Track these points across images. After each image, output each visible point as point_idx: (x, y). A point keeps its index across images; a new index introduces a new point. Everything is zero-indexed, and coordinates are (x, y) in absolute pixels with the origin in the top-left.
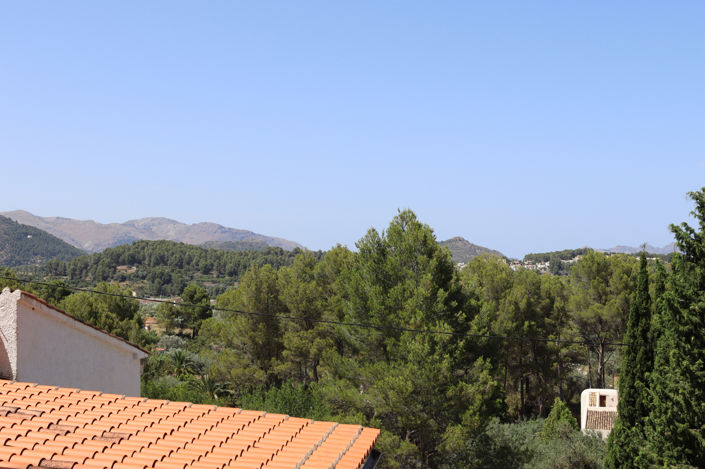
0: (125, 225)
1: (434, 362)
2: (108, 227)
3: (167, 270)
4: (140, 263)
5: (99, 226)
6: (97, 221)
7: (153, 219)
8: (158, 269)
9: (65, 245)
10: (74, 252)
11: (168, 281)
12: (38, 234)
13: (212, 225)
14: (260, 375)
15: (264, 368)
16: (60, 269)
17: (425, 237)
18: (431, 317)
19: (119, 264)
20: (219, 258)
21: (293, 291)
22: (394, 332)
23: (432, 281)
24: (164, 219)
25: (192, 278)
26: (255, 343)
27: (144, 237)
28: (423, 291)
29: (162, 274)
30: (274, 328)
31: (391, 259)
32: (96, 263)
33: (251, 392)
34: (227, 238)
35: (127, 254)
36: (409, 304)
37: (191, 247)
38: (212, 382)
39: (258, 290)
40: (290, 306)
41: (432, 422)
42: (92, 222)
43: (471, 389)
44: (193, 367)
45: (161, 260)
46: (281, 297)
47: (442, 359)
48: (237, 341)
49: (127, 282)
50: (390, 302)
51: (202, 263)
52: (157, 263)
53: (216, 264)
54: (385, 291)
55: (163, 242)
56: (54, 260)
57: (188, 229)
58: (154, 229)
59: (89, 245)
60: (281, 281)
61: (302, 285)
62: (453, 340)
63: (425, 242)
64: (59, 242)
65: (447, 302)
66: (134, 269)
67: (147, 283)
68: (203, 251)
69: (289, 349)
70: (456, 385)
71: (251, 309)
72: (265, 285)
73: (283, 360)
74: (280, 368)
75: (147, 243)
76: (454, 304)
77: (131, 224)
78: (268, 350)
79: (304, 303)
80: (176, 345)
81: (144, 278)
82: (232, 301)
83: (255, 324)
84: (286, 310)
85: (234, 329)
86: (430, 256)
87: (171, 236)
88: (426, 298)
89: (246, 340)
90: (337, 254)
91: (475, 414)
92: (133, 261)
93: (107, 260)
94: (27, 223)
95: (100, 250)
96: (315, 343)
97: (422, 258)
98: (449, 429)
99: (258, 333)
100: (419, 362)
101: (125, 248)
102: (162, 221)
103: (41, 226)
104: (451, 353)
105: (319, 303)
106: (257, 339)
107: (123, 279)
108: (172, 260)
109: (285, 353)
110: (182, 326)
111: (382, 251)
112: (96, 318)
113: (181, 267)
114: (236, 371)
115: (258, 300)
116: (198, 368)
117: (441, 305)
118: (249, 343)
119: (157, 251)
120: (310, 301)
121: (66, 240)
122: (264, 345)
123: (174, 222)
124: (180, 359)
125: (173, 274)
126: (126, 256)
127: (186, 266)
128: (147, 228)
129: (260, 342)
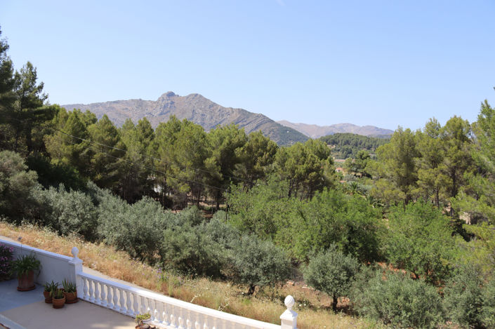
0: (331, 127)
2: (323, 128)
3: (350, 147)
4: (337, 143)
5: (319, 127)
6: (318, 125)
7: (344, 124)
8: (346, 147)
9: (303, 136)
11: (350, 152)
12: (291, 130)
13: (372, 127)
14: (402, 195)
15: (405, 191)
19: (327, 143)
20: (375, 142)
21: (425, 144)
26: (400, 176)
27: (339, 132)
29: (347, 149)
30: (411, 166)
33: (396, 205)
34: (379, 133)
35: (331, 139)
37: (362, 137)
38: (372, 198)
40: (423, 153)
42: (315, 125)
44: (361, 191)
45: (347, 143)
46: (416, 148)
48: (388, 174)
52: (345, 144)
53: (374, 145)
55: (348, 134)
57: (360, 129)
58: (344, 129)
59: (315, 136)
61: (431, 140)
64: (301, 134)
66: (335, 146)
67: (340, 153)
68: (368, 139)
69: (421, 180)
71: (397, 154)
72: (406, 140)
73: (418, 186)
74: (414, 191)
75: (340, 134)
77: (334, 126)
78: (407, 180)
79: (432, 151)
80: (353, 179)
81: (339, 151)
82: (386, 150)
83: (400, 164)
84: (420, 156)
85: (386, 166)
87: (353, 131)
89: (394, 173)
90: (455, 121)
92: (334, 143)
94: (287, 126)
96: (439, 176)
99: (401, 169)
101: (331, 137)
102: (348, 125)
103: (293, 127)
105: (442, 152)
106: (401, 173)
108: (353, 142)
109: (418, 182)
110: (356, 171)
112: (305, 157)
113: (357, 146)
114: (387, 192)
115: (402, 149)
116: (364, 192)
118: (396, 175)
119: (345, 138)
120: (437, 150)
121: (304, 133)
122: (405, 177)
123: (354, 125)
124: (354, 187)
125: (352, 149)
126: (330, 141)
127: (359, 146)
128: (341, 128)
129: (403, 175)
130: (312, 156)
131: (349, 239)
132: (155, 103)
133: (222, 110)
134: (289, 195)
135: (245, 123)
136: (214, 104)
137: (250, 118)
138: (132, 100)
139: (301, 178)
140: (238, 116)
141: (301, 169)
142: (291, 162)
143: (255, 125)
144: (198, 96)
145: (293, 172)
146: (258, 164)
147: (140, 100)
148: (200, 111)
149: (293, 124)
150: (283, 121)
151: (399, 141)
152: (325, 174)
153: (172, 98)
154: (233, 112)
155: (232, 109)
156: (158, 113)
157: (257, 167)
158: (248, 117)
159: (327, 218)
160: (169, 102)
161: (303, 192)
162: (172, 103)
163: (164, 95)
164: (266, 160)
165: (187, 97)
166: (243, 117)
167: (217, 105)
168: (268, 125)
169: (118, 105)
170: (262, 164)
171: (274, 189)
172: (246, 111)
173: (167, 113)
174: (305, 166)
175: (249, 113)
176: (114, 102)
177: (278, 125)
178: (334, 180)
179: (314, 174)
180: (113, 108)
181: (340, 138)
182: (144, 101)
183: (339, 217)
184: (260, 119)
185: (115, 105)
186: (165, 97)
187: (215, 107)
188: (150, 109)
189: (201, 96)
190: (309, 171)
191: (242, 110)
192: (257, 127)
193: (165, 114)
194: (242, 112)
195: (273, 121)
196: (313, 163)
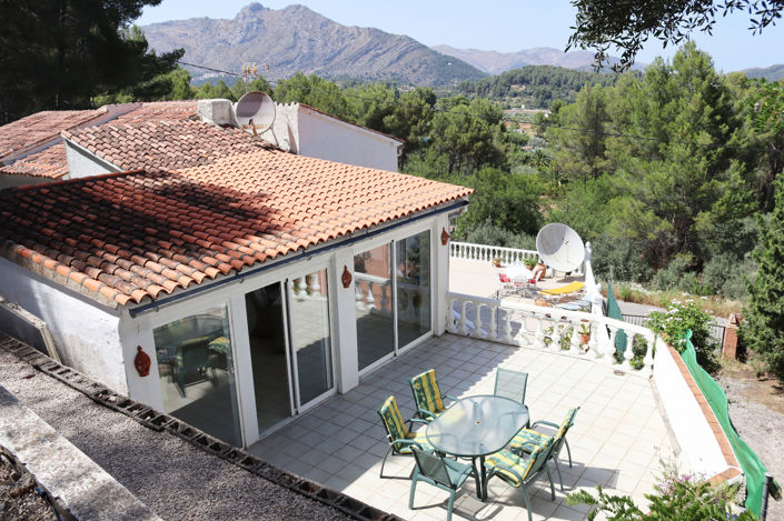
0: (519, 53)
1: (693, 163)
2: (507, 55)
3: (548, 88)
4: (528, 82)
5: (501, 55)
7: (541, 49)
8: (542, 88)
9: (475, 70)
10: (482, 75)
11: (549, 97)
12: (455, 61)
14: (587, 169)
15: (591, 164)
16: (470, 88)
17: (702, 62)
18: (697, 127)
19: (512, 83)
21: (615, 105)
22: (665, 138)
23: (701, 99)
24: (548, 48)
25: (567, 95)
26: (585, 145)
27: (532, 63)
28: (692, 107)
29: (544, 91)
30: (600, 134)
31: (673, 80)
32: (496, 83)
35: (519, 75)
36: (679, 118)
37: (568, 70)
39: (589, 103)
40: (613, 117)
41: (688, 209)
42: (494, 52)
43: (722, 186)
45: (544, 81)
46: (606, 110)
47: (700, 161)
48: (571, 143)
49: (518, 97)
50: (664, 115)
51: (575, 84)
52: (541, 83)
54: (662, 106)
55: (546, 66)
56: (466, 81)
58: (541, 56)
59: (493, 70)
60: (608, 98)
62: (713, 147)
63: (700, 67)
64: (471, 67)
65: (712, 116)
66: (524, 87)
67: (533, 98)
68: (577, 73)
69: (609, 150)
70: (709, 181)
71: (582, 118)
72: (595, 100)
73: (606, 159)
74: (601, 163)
75: (534, 67)
76: (718, 117)
77: (524, 53)
78: (594, 150)
79: (623, 115)
81: (531, 94)
83: (586, 130)
84: (610, 120)
86: (703, 79)
88: (694, 113)
89: (578, 141)
91: (722, 204)
92: (523, 81)
93: (504, 81)
94: (448, 54)
95: (499, 73)
97: (696, 80)
98: (700, 213)
99: (587, 137)
100: (682, 162)
101: (518, 72)
102: (548, 50)
103: (458, 56)
104: (708, 158)
106: (586, 142)
107: (515, 95)
108: (553, 80)
109: (606, 153)
111: (665, 74)
112: (470, 123)
113: (559, 86)
114: (569, 165)
115: (588, 112)
117: (706, 119)
118: (579, 143)
119: (542, 74)
121: (475, 66)
122: (592, 146)
124: (540, 156)
125: (553, 92)
126: (518, 78)
127: (563, 86)
128: (536, 56)
129: (588, 144)
130: (478, 122)
131: (508, 216)
132: (231, 22)
133: (342, 30)
134: (450, 171)
135: (380, 52)
136: (328, 22)
137: (388, 43)
138: (194, 19)
139: (465, 149)
140: (369, 40)
141: (465, 138)
142: (452, 129)
143: (396, 55)
144: (301, 9)
145: (455, 141)
146: (412, 134)
147: (207, 18)
148: (307, 34)
149: (458, 50)
150: (442, 46)
151: (585, 102)
152: (496, 143)
153: (258, 14)
154: (360, 33)
155: (358, 28)
156: (238, 39)
157: (411, 137)
158: (384, 42)
159: (486, 195)
160: (255, 20)
161: (467, 165)
162: (260, 22)
163: (245, 8)
164: (421, 128)
165: (284, 11)
166: (376, 41)
167: (333, 22)
168: (417, 53)
169: (170, 29)
170: (416, 134)
171: (432, 166)
172: (381, 32)
173: (251, 39)
174: (469, 135)
175: (387, 34)
176: (164, 24)
177: (435, 53)
178: (506, 151)
179: (480, 144)
180: (163, 35)
181: (533, 75)
182: (212, 20)
183: (499, 194)
184: (404, 43)
185: (165, 30)
186: (248, 12)
187: (330, 26)
188: (223, 35)
189: (306, 9)
190: (474, 140)
191: (376, 30)
192: (399, 58)
193: (248, 41)
194: (374, 32)
195: (424, 47)
196: (479, 130)
